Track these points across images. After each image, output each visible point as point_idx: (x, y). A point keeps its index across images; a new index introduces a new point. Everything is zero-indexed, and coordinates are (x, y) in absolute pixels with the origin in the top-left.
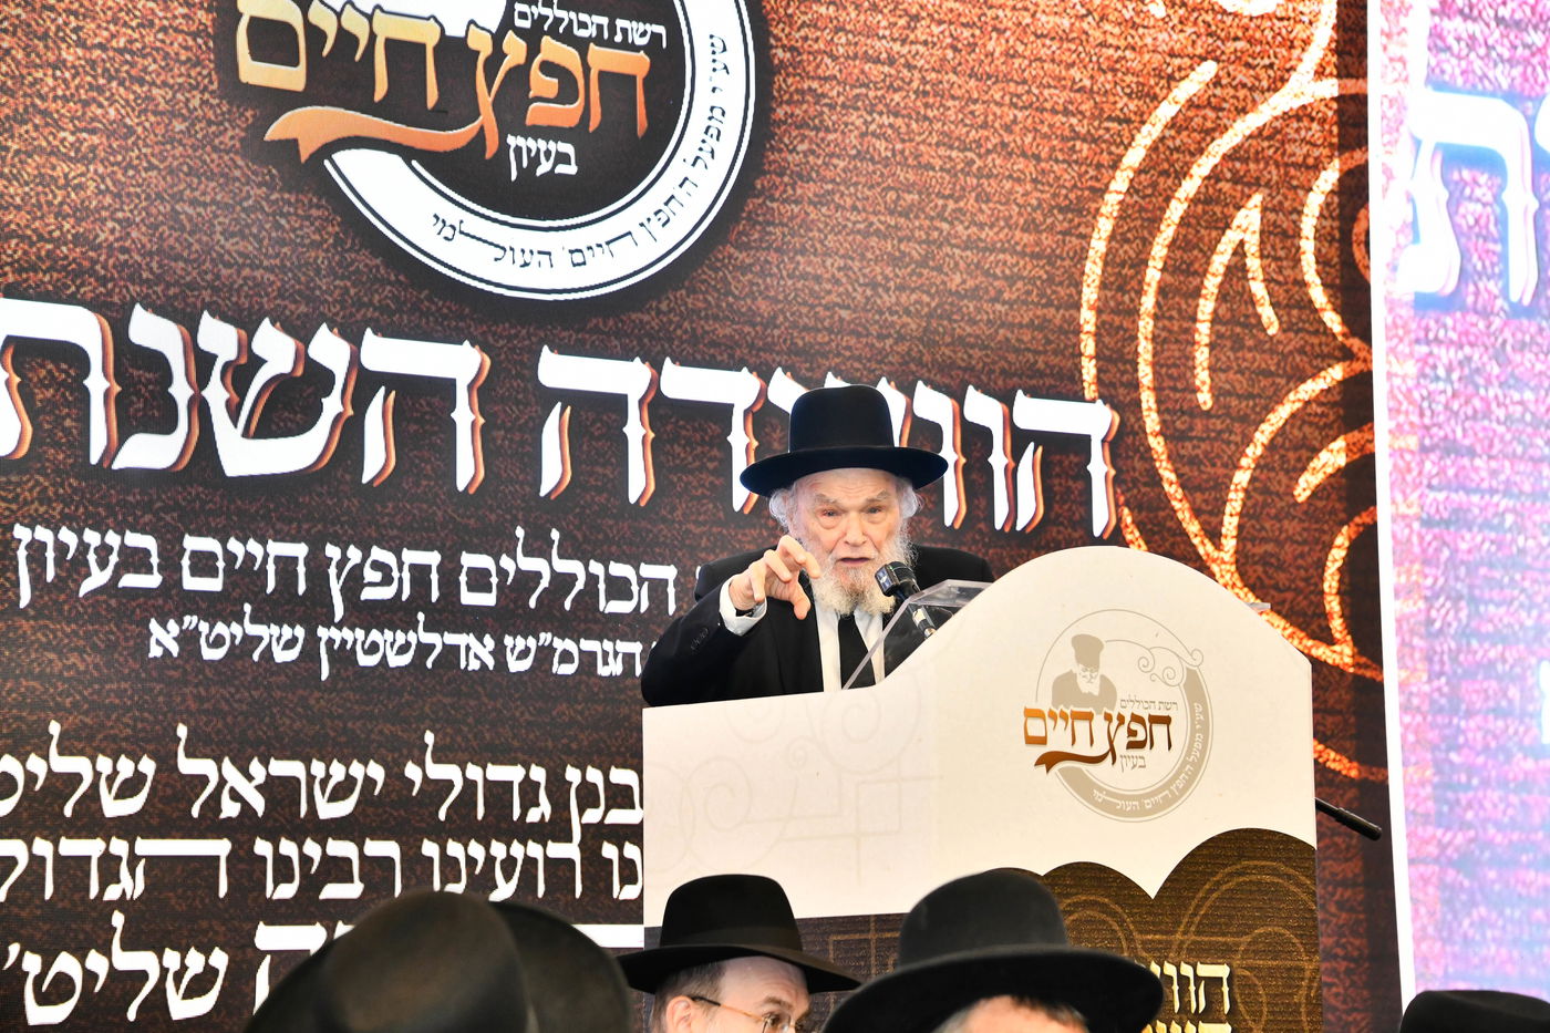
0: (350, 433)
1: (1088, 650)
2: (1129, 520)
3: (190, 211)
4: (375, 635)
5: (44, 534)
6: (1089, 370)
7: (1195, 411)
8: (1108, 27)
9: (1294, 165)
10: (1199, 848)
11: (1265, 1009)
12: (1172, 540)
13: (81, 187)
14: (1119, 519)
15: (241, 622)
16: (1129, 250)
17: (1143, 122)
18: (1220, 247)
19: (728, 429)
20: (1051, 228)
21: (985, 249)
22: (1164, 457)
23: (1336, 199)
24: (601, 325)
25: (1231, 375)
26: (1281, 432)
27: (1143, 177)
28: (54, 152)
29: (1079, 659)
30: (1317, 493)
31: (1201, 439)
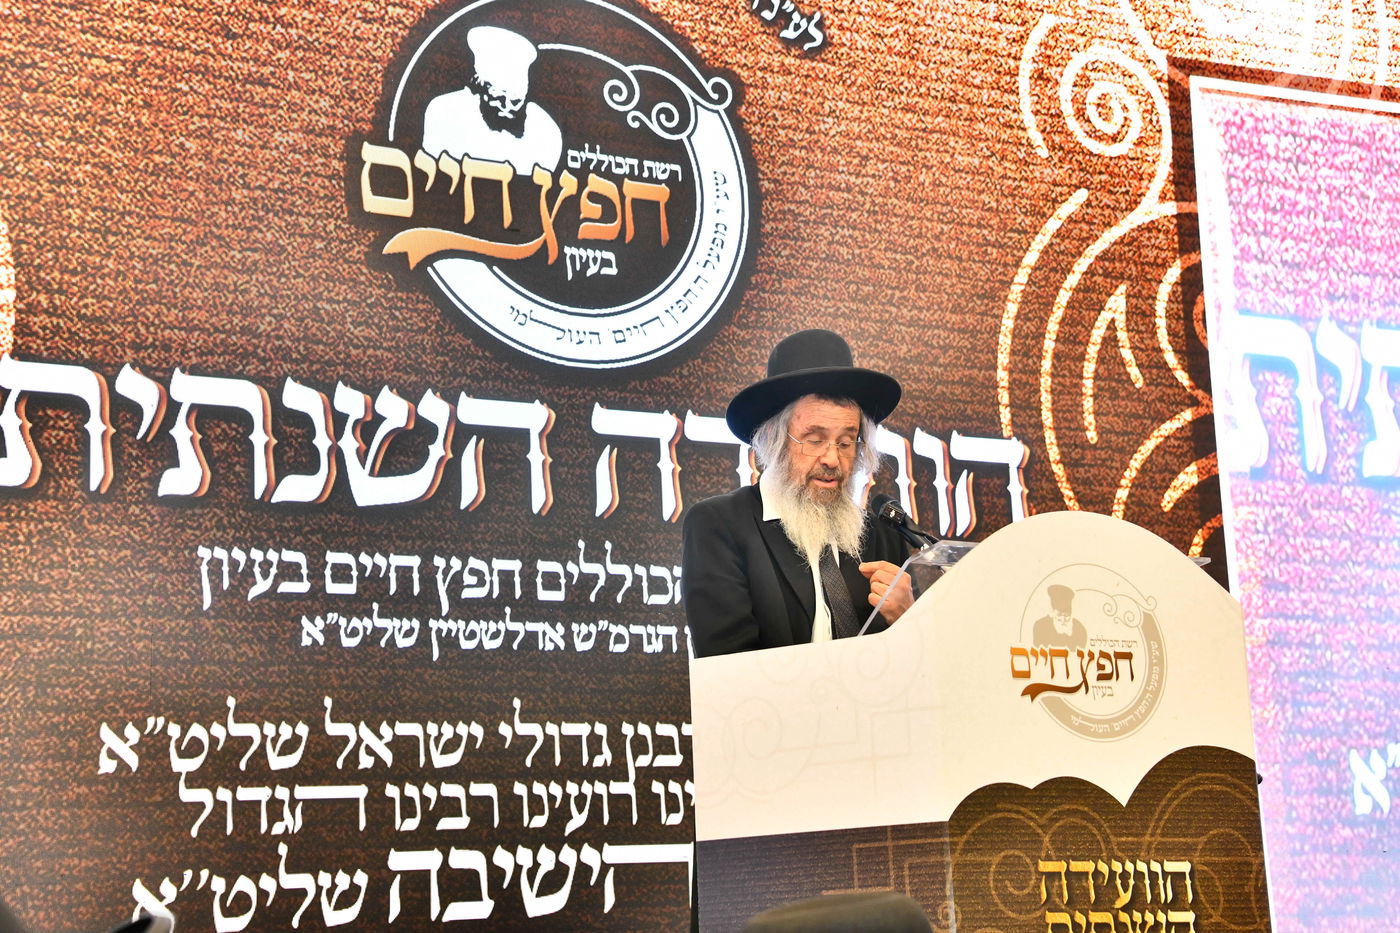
0: (451, 471)
1: (1061, 597)
3: (328, 307)
4: (473, 625)
5: (220, 553)
6: (1005, 415)
7: (1085, 445)
8: (1007, 164)
9: (1150, 264)
10: (1160, 763)
11: (1222, 899)
13: (246, 291)
15: (370, 617)
16: (1030, 326)
17: (1037, 233)
18: (1097, 324)
19: (736, 463)
20: (972, 310)
21: (924, 326)
22: (1064, 479)
23: (1180, 289)
24: (638, 387)
25: (1110, 417)
26: (1149, 460)
27: (1038, 272)
28: (226, 266)
29: (1054, 606)
30: (1178, 505)
31: (1090, 466)
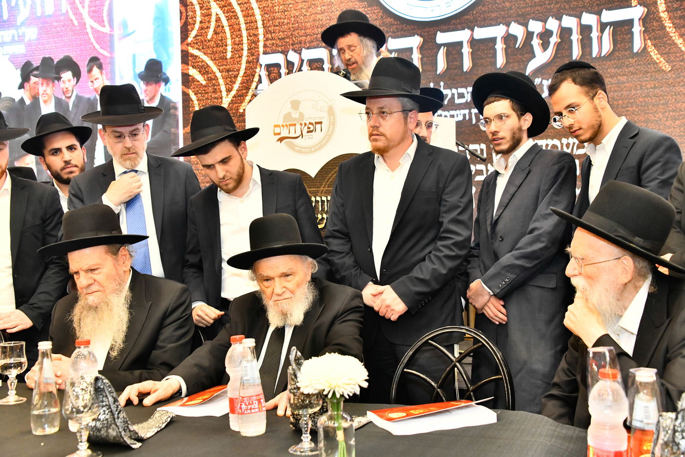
1: (295, 104)
2: (650, 44)
10: (330, 161)
12: (669, 47)
14: (645, 45)
19: (495, 44)
22: (667, 19)
24: (455, 22)
28: (316, 13)
29: (292, 108)
